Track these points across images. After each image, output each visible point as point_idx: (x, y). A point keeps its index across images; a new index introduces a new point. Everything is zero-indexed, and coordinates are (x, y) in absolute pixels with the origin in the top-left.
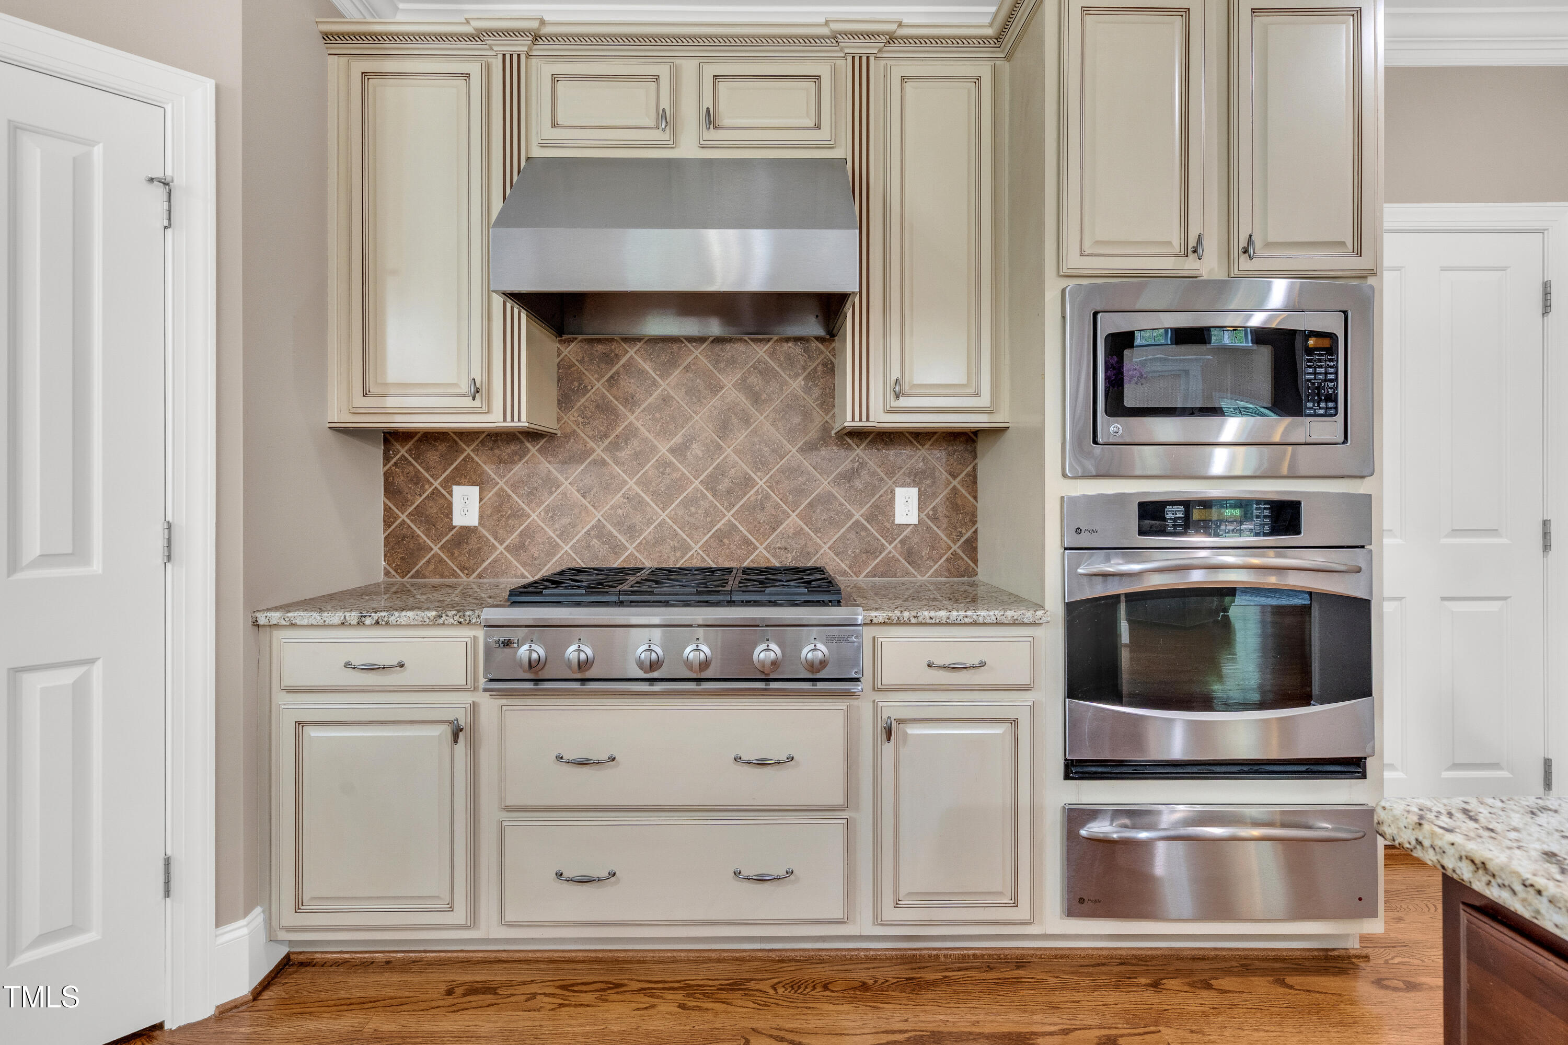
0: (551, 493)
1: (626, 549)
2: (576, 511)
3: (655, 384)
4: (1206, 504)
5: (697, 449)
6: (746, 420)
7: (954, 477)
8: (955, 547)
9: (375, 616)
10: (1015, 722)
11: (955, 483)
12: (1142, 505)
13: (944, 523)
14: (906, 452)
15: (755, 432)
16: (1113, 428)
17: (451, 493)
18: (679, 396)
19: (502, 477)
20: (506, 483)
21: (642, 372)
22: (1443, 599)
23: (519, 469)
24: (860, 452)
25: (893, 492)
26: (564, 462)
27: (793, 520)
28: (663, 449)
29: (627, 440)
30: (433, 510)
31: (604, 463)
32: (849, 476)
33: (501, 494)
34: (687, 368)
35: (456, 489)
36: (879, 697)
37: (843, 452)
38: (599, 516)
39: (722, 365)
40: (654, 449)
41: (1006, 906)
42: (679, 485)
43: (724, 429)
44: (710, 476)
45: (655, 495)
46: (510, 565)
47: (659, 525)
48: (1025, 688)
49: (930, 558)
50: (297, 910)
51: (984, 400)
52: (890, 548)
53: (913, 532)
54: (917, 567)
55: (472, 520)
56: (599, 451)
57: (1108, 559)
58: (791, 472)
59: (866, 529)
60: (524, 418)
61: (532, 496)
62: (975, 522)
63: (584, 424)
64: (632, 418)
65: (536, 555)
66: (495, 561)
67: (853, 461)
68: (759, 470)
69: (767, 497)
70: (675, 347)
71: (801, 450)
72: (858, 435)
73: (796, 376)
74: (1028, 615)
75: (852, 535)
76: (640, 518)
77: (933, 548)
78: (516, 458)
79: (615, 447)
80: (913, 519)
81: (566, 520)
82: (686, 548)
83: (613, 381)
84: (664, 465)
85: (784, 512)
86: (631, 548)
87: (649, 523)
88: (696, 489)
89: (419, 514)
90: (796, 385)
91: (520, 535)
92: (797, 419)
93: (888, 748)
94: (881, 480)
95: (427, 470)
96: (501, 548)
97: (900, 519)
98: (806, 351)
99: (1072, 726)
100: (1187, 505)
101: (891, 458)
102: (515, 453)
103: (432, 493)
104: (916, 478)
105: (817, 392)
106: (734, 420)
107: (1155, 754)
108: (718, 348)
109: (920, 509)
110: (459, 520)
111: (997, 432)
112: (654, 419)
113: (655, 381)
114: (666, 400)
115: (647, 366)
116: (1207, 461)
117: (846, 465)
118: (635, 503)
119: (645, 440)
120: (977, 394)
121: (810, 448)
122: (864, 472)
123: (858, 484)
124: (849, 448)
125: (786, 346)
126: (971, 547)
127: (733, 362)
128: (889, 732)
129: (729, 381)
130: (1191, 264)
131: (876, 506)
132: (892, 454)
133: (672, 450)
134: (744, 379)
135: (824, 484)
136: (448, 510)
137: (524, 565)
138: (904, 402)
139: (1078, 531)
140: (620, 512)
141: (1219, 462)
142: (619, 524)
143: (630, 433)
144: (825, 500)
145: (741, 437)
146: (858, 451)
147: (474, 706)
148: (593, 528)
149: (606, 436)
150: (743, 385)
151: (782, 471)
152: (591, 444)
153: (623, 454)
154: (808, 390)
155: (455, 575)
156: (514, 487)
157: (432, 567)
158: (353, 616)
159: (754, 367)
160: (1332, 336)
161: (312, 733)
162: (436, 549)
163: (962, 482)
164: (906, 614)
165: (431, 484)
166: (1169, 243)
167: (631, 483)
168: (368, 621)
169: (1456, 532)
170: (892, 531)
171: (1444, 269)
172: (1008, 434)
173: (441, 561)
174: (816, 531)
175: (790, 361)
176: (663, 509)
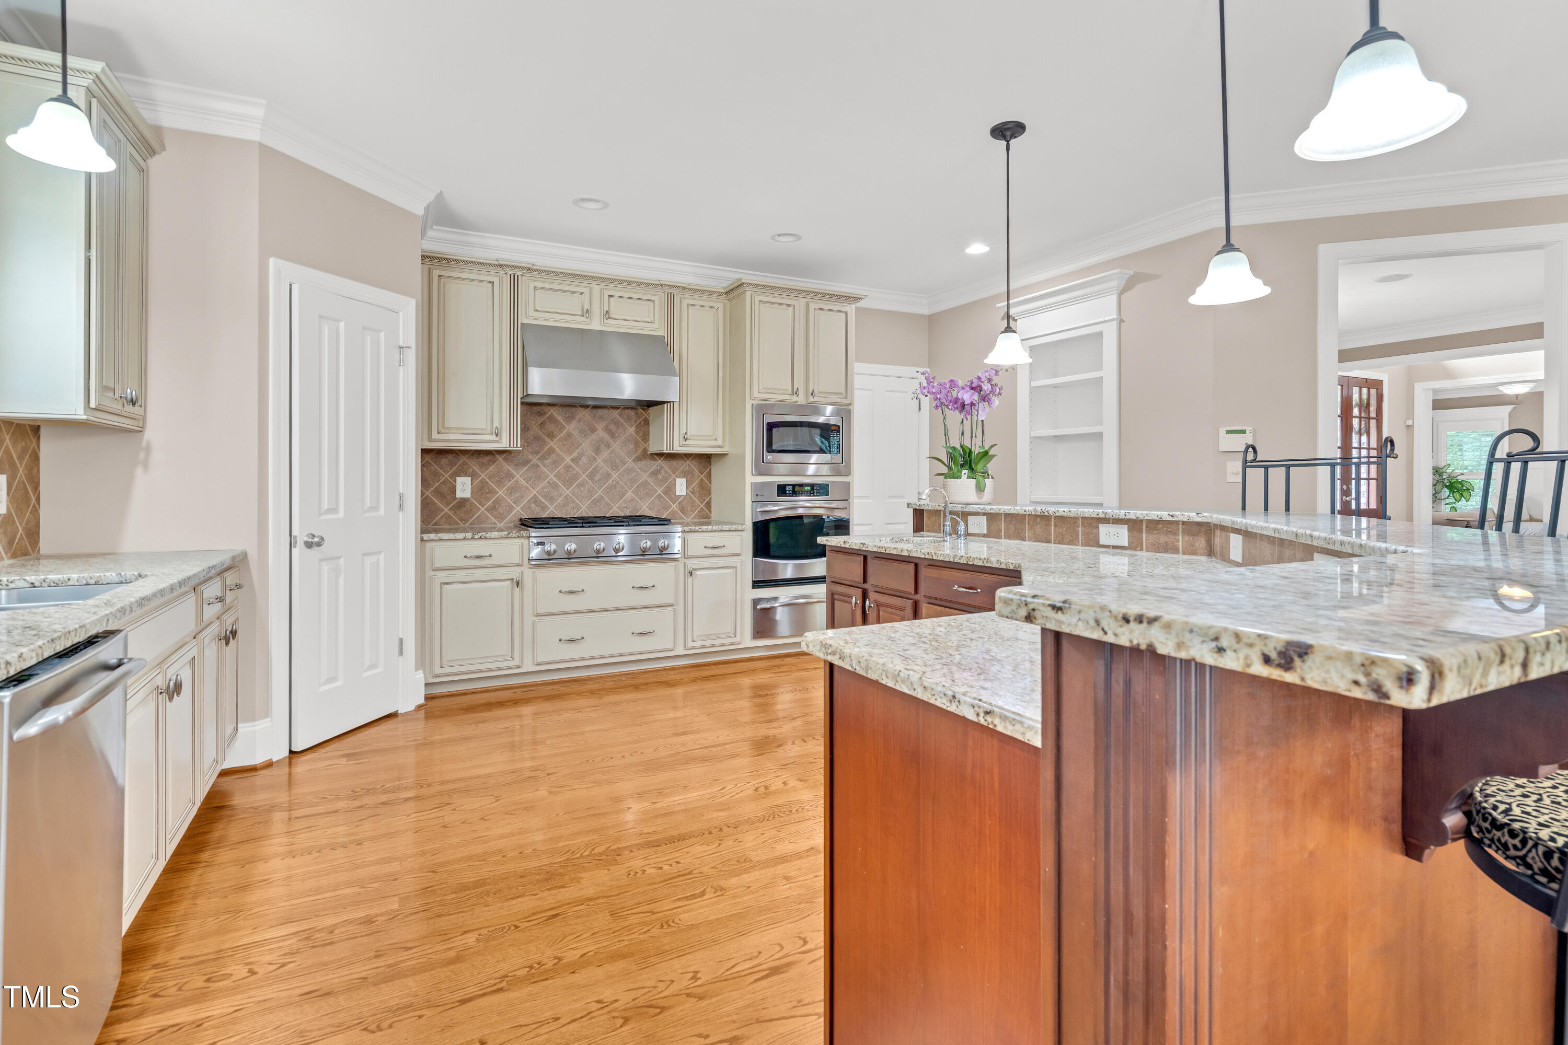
0: (510, 481)
1: (549, 509)
2: (523, 490)
3: (563, 427)
4: (801, 485)
5: (584, 460)
6: (608, 446)
7: (702, 474)
8: (702, 506)
9: (480, 535)
10: (735, 568)
11: (702, 476)
12: (779, 486)
13: (697, 494)
14: (681, 462)
15: (612, 452)
16: (770, 457)
17: (455, 481)
18: (576, 433)
19: (483, 473)
20: (486, 476)
21: (557, 421)
22: (886, 524)
23: (492, 468)
24: (660, 462)
25: (675, 480)
26: (516, 465)
27: (630, 494)
28: (568, 459)
29: (549, 454)
30: (445, 489)
31: (537, 466)
32: (655, 473)
33: (483, 481)
34: (579, 420)
35: (458, 479)
36: (686, 561)
37: (653, 462)
38: (535, 492)
39: (597, 419)
40: (563, 459)
41: (732, 637)
42: (575, 477)
43: (597, 450)
44: (590, 473)
45: (564, 482)
46: (487, 518)
47: (566, 496)
48: (739, 555)
49: (691, 511)
50: (442, 666)
51: (719, 443)
52: (674, 506)
53: (684, 499)
54: (686, 515)
55: (467, 494)
56: (535, 460)
57: (766, 506)
58: (629, 471)
59: (663, 498)
60: (519, 446)
61: (500, 482)
62: (710, 494)
63: (527, 446)
64: (552, 444)
65: (502, 512)
66: (479, 516)
67: (657, 466)
68: (614, 470)
69: (618, 483)
70: (574, 409)
71: (634, 460)
72: (661, 455)
73: (631, 426)
74: (740, 527)
75: (657, 500)
76: (556, 493)
77: (692, 506)
78: (491, 463)
79: (543, 458)
80: (684, 493)
81: (517, 495)
82: (579, 508)
83: (542, 425)
84: (568, 467)
85: (626, 490)
86: (551, 508)
87: (560, 496)
88: (584, 479)
89: (437, 492)
90: (632, 430)
91: (493, 502)
92: (632, 446)
93: (690, 579)
94: (670, 475)
95: (441, 469)
96: (483, 509)
97: (678, 493)
98: (636, 414)
99: (755, 567)
100: (794, 486)
101: (675, 465)
102: (490, 461)
103: (444, 481)
104: (684, 474)
105: (641, 433)
106: (602, 446)
107: (781, 576)
108: (595, 411)
109: (687, 488)
110: (459, 494)
111: (722, 456)
112: (563, 444)
113: (564, 426)
114: (569, 435)
115: (560, 418)
116: (807, 469)
117: (654, 468)
118: (553, 485)
119: (559, 455)
120: (716, 440)
121: (638, 459)
122: (662, 471)
123: (660, 477)
124: (656, 460)
125: (627, 411)
126: (709, 505)
127: (602, 418)
128: (691, 574)
129: (600, 427)
130: (794, 398)
131: (668, 487)
132: (674, 463)
133: (572, 460)
134: (607, 426)
135: (645, 477)
136: (454, 490)
137: (495, 517)
138: (688, 442)
139: (757, 495)
140: (546, 490)
141: (811, 469)
142: (545, 497)
143: (551, 451)
144: (645, 484)
145: (605, 454)
146: (660, 461)
147: (522, 573)
148: (532, 498)
149: (539, 452)
150: (607, 429)
151: (624, 471)
152: (530, 457)
153: (547, 462)
154: (637, 432)
155: (458, 524)
156: (490, 478)
157: (444, 520)
158: (469, 535)
159: (612, 420)
160: (839, 427)
161: (446, 587)
162: (446, 510)
163: (705, 476)
164: (697, 528)
165: (444, 476)
166: (787, 390)
167: (551, 476)
168: (476, 537)
169: (891, 497)
170: (675, 498)
171: (887, 391)
172: (727, 457)
173: (450, 517)
174: (641, 499)
175: (629, 418)
176: (568, 489)
